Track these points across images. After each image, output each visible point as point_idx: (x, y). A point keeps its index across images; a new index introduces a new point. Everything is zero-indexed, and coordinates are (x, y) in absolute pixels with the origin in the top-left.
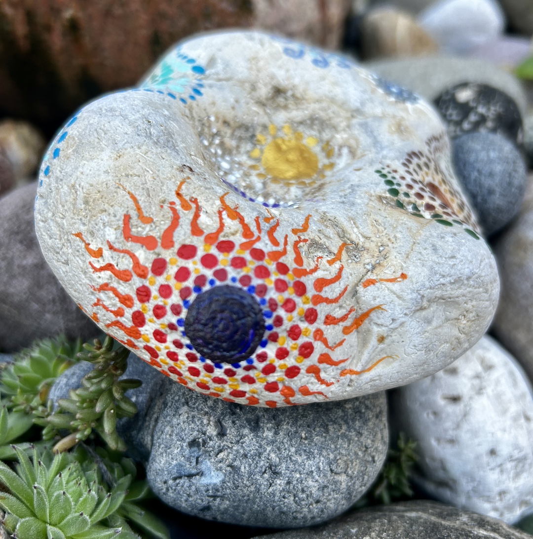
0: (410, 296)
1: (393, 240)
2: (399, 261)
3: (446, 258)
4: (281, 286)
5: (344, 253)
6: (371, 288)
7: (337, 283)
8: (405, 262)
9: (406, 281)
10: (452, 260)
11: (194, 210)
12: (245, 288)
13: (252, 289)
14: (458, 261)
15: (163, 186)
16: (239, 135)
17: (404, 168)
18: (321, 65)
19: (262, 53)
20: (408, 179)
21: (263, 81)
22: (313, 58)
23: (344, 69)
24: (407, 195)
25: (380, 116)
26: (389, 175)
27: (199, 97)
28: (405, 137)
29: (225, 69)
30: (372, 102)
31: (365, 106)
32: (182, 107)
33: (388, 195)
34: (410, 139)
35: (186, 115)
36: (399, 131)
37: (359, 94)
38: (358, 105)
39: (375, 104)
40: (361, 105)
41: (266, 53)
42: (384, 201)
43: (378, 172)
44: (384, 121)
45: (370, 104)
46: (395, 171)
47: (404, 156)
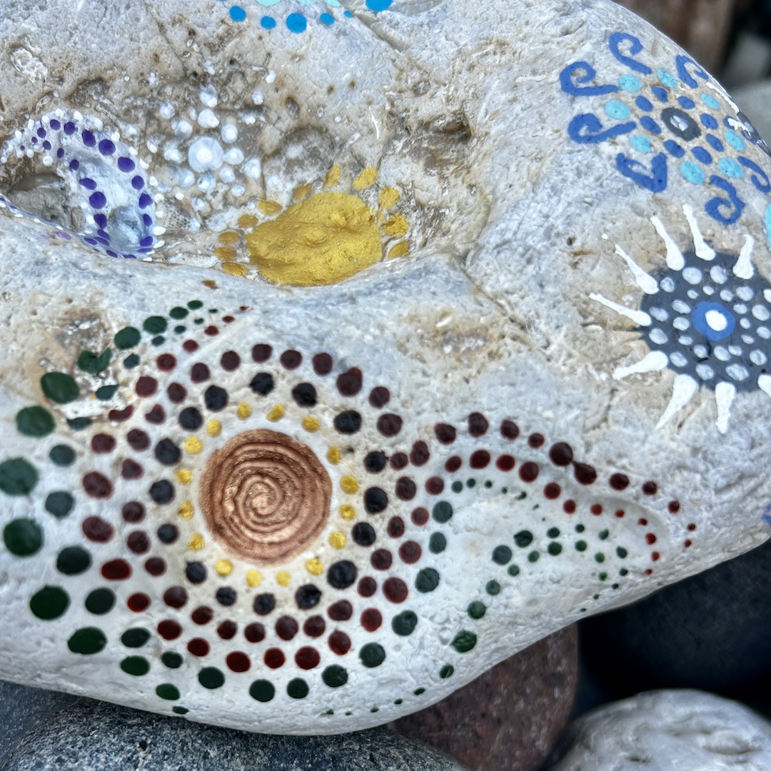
16: (315, 144)
17: (243, 349)
18: (583, 132)
19: (534, 42)
20: (196, 357)
21: (456, 90)
22: (599, 112)
23: (617, 173)
24: (132, 362)
25: (488, 289)
26: (188, 321)
27: (286, 30)
28: (428, 354)
29: (421, 25)
30: (529, 261)
31: (499, 253)
32: (215, 17)
33: (116, 330)
34: (432, 367)
35: (198, 30)
36: (446, 337)
37: (534, 228)
38: (495, 240)
39: (530, 269)
40: (497, 246)
41: (541, 46)
42: (85, 326)
43: (196, 305)
44: (468, 300)
45: (517, 257)
46: (212, 331)
47: (307, 347)
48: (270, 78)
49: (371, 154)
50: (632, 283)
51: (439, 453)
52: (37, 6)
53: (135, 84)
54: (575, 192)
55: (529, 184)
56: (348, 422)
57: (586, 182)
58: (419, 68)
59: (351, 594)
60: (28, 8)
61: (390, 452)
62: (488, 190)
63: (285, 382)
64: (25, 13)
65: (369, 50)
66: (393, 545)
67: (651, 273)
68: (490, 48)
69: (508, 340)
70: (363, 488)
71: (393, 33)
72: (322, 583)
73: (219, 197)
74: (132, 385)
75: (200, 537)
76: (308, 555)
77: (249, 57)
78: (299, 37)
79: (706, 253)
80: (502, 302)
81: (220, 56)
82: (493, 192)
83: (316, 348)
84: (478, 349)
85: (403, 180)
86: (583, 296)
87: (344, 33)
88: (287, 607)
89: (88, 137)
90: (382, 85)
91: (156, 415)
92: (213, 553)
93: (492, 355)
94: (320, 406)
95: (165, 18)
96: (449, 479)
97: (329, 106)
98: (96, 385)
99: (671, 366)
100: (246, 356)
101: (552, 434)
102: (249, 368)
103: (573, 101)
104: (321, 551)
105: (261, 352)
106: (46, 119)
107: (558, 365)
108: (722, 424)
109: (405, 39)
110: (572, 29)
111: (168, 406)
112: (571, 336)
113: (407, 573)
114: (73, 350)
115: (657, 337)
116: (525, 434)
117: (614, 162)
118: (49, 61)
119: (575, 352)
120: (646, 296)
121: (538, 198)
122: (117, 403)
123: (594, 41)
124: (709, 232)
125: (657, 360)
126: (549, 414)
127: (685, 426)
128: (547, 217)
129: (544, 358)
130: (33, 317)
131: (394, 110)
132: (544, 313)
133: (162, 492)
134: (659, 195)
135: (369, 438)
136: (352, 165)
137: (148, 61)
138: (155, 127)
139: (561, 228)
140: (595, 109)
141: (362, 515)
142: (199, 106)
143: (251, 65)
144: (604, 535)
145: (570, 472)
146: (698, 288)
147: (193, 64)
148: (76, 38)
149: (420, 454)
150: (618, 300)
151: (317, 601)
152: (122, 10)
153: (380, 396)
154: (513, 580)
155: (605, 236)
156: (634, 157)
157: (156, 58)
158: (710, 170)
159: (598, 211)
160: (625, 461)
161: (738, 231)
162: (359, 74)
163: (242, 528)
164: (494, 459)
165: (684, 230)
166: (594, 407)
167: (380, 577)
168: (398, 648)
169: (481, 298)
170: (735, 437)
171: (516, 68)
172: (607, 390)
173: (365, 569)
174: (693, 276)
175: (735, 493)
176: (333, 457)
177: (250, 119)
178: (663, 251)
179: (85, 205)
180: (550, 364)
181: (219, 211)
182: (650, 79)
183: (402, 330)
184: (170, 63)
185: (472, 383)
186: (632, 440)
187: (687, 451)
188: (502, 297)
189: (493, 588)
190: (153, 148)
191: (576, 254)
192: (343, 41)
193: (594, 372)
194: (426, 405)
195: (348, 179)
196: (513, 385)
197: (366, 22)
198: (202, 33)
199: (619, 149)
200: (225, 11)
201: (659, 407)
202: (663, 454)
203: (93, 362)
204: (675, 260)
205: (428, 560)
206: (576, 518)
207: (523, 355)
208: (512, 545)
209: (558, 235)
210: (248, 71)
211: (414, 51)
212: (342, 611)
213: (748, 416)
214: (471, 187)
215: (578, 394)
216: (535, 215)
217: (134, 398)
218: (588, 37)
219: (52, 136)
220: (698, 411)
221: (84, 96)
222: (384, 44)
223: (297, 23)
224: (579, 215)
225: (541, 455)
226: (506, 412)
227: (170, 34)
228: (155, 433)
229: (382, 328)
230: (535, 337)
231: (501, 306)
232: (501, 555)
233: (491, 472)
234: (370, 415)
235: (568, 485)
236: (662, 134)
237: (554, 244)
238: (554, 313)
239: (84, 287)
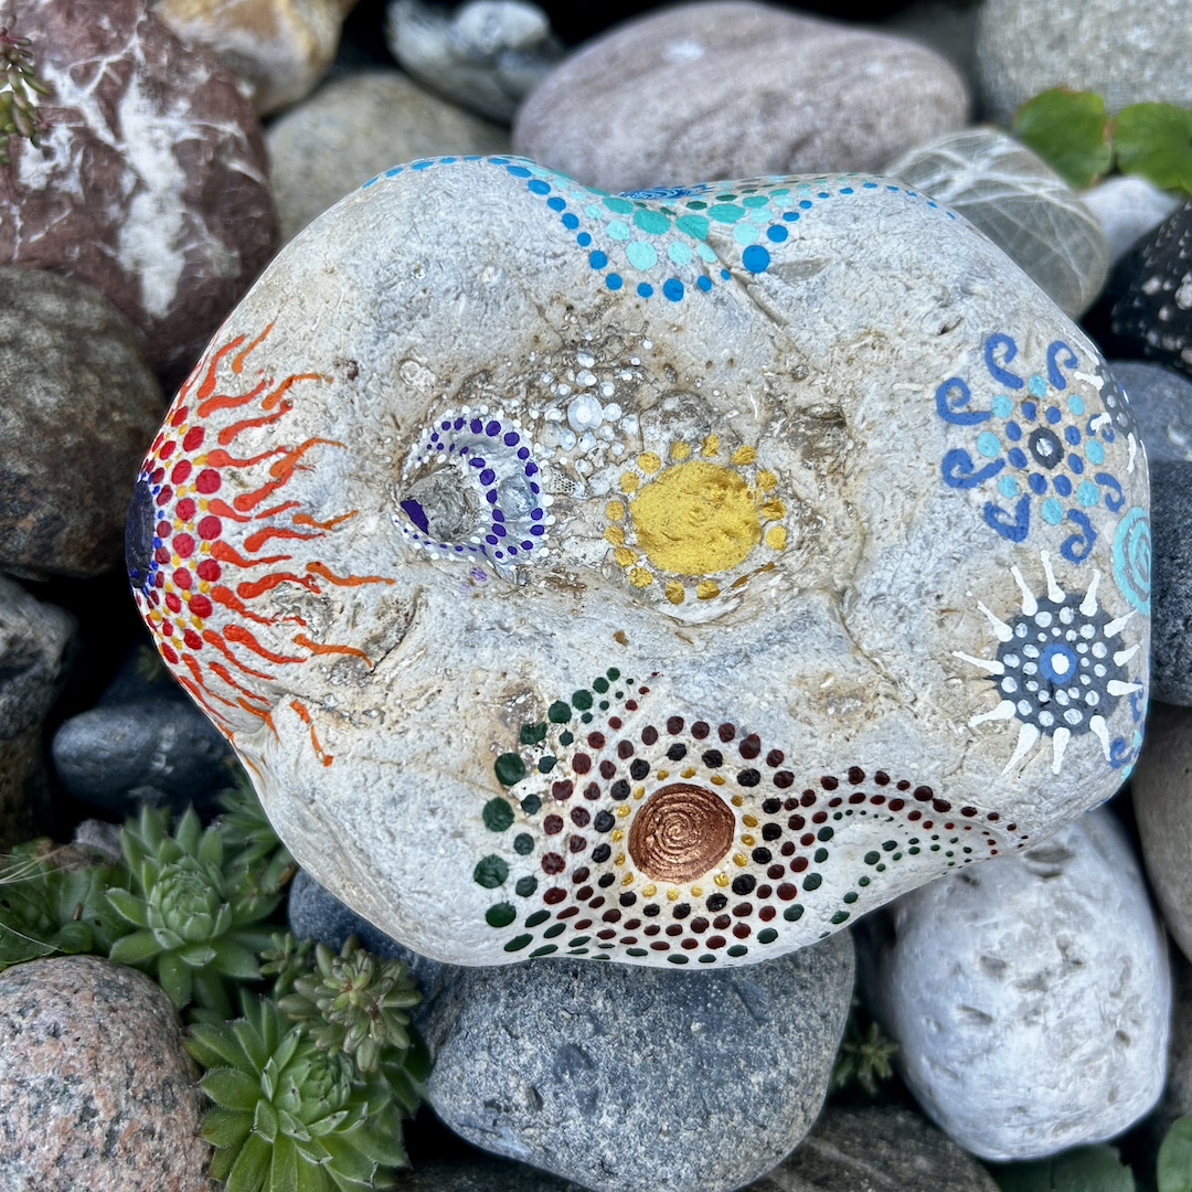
0: (303, 780)
1: (398, 728)
2: (353, 748)
3: (383, 822)
4: (182, 578)
5: (336, 656)
6: (294, 716)
7: (267, 661)
8: (353, 758)
9: (322, 766)
10: (387, 835)
11: (266, 414)
12: (156, 534)
13: (158, 543)
14: (390, 846)
15: (296, 354)
16: (692, 402)
17: (660, 723)
18: (955, 472)
19: (912, 341)
20: (620, 735)
21: (834, 381)
22: (971, 448)
23: (985, 526)
24: (567, 739)
25: (864, 646)
26: (610, 696)
27: (663, 298)
28: (815, 717)
29: (800, 299)
30: (901, 619)
31: (874, 606)
32: (591, 288)
33: (548, 704)
34: (819, 729)
35: (575, 303)
36: (830, 699)
37: (907, 584)
38: (870, 591)
39: (902, 628)
40: (873, 599)
41: (918, 349)
42: (521, 700)
43: (614, 674)
44: (847, 658)
45: (891, 615)
46: (631, 706)
47: (713, 718)
48: (648, 345)
49: (750, 433)
50: (990, 632)
51: (824, 796)
52: (419, 316)
53: (517, 366)
54: (944, 547)
55: (902, 526)
56: (749, 778)
57: (956, 537)
58: (798, 351)
59: (752, 898)
60: (411, 318)
61: (784, 799)
62: (864, 518)
63: (696, 749)
64: (409, 324)
65: (748, 323)
66: (786, 862)
67: (1008, 623)
68: (869, 340)
69: (881, 699)
70: (761, 824)
71: (770, 304)
72: (728, 892)
73: (600, 453)
74: (569, 761)
75: (631, 874)
76: (716, 871)
77: (626, 325)
78: (677, 305)
79: (1057, 596)
80: (877, 660)
81: (597, 323)
82: (868, 520)
83: (721, 720)
84: (857, 709)
85: (781, 467)
86: (947, 654)
87: (720, 301)
88: (700, 911)
89: (476, 426)
90: (760, 365)
91: (592, 793)
92: (641, 882)
93: (869, 715)
94: (725, 766)
95: (544, 299)
96: (831, 813)
97: (707, 379)
98: (537, 757)
99: (1018, 715)
100: (662, 730)
101: (916, 780)
102: (666, 741)
103: (947, 429)
104: (726, 868)
105: (675, 725)
106: (438, 424)
107: (923, 722)
108: (1056, 768)
109: (784, 314)
110: (950, 326)
111: (602, 783)
112: (935, 694)
113: (796, 880)
114: (515, 728)
115: (1009, 685)
116: (895, 781)
117: (982, 511)
118: (436, 368)
119: (937, 709)
120: (1002, 645)
121: (911, 549)
122: (556, 775)
123: (969, 348)
124: (1062, 574)
125: (1006, 709)
126: (915, 765)
127: (1026, 771)
128: (919, 572)
129: (912, 716)
130: (478, 698)
131: (772, 392)
132: (913, 672)
133: (602, 854)
134: (1020, 544)
135: (767, 789)
136: (729, 438)
137: (529, 345)
138: (536, 394)
139: (930, 587)
140: (967, 442)
141: (760, 843)
142: (577, 369)
143: (628, 332)
144: (954, 841)
145: (930, 805)
146: (1047, 631)
147: (571, 335)
148: (460, 340)
149: (809, 799)
150: (977, 655)
151: (724, 905)
152: (502, 303)
153: (775, 758)
154: (880, 874)
155: (969, 594)
156: (1000, 504)
157: (537, 339)
158: (1068, 503)
159: (965, 567)
160: (974, 799)
161: (1088, 566)
162: (737, 351)
163: (661, 854)
164: (868, 798)
165: (1040, 576)
166: (952, 759)
167: (775, 884)
168: (788, 929)
169: (860, 658)
170: (1066, 776)
171: (894, 372)
172: (964, 743)
173: (762, 878)
174: (1044, 619)
175: (1062, 812)
176: (737, 801)
177: (627, 376)
178: (1020, 600)
179: (477, 485)
180: (916, 721)
181: (601, 468)
182: (1021, 394)
183: (793, 693)
184: (549, 340)
185: (851, 743)
186: (981, 784)
187: (1025, 790)
188: (878, 655)
189: (864, 882)
190: (535, 415)
191: (943, 611)
192: (721, 312)
193: (953, 726)
194: (814, 763)
195: (726, 451)
196: (885, 742)
197: (744, 284)
198: (579, 306)
199: (987, 497)
200: (602, 280)
201: (1005, 757)
202: (1006, 794)
203: (532, 734)
204: (1029, 607)
205: (814, 868)
206: (932, 832)
207: (894, 713)
208: (881, 851)
209: (928, 593)
210: (625, 336)
211: (794, 330)
212: (744, 910)
213: (1078, 757)
214: (847, 504)
215: (939, 748)
216: (907, 570)
217: (572, 776)
218: (965, 342)
219: (444, 437)
220: (1037, 756)
221: (469, 388)
222: (762, 317)
223: (674, 290)
224: (948, 572)
225: (908, 795)
226: (880, 766)
227: (549, 314)
228: (594, 808)
229: (774, 691)
230: (905, 694)
231: (876, 664)
232: (872, 858)
233: (867, 805)
234: (768, 773)
235: (927, 812)
236: (1028, 467)
237: (923, 603)
238: (922, 671)
239: (514, 657)
